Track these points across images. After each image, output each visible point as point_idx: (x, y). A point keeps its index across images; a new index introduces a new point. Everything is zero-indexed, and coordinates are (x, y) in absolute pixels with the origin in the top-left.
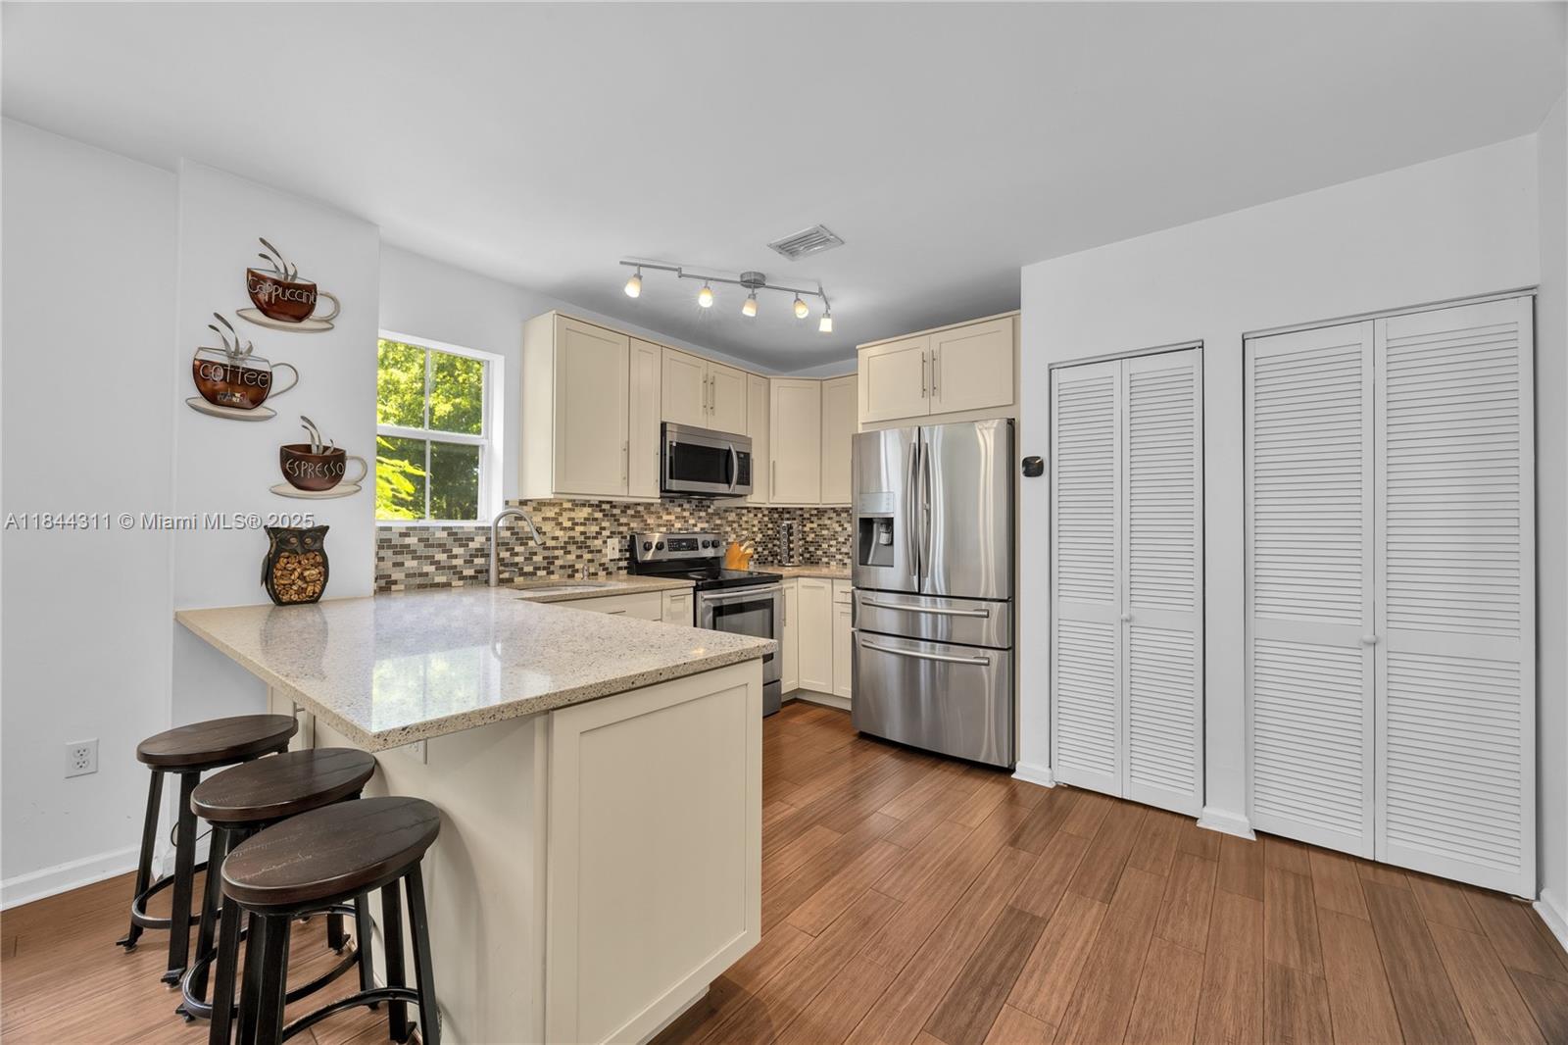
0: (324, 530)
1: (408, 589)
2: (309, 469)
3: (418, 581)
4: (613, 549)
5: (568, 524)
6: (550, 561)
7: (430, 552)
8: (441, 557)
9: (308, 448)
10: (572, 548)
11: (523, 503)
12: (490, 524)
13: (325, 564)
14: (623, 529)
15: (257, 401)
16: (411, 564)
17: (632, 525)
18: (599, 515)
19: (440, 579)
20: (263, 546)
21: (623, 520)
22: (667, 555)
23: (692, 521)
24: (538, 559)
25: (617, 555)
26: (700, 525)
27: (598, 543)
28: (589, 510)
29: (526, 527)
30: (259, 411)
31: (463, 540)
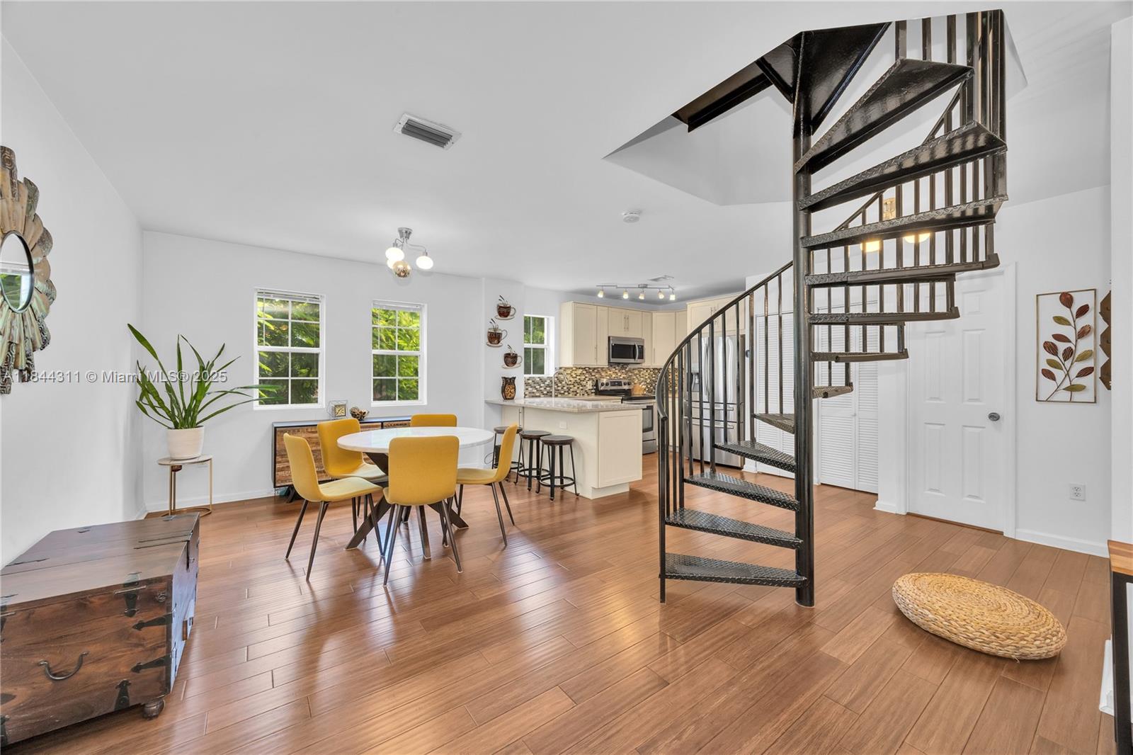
0: (515, 378)
1: (530, 397)
2: (510, 359)
3: (533, 394)
4: (589, 385)
5: (574, 376)
6: (569, 389)
7: (535, 385)
8: (538, 387)
9: (509, 354)
10: (576, 385)
11: (560, 368)
12: (552, 376)
13: (515, 388)
14: (593, 377)
15: (499, 342)
16: (530, 389)
17: (597, 376)
18: (585, 372)
19: (537, 394)
20: (501, 383)
21: (593, 374)
22: (610, 388)
23: (619, 374)
24: (565, 388)
25: (591, 388)
26: (623, 376)
27: (585, 382)
28: (581, 370)
29: (562, 377)
30: (500, 344)
31: (543, 381)
